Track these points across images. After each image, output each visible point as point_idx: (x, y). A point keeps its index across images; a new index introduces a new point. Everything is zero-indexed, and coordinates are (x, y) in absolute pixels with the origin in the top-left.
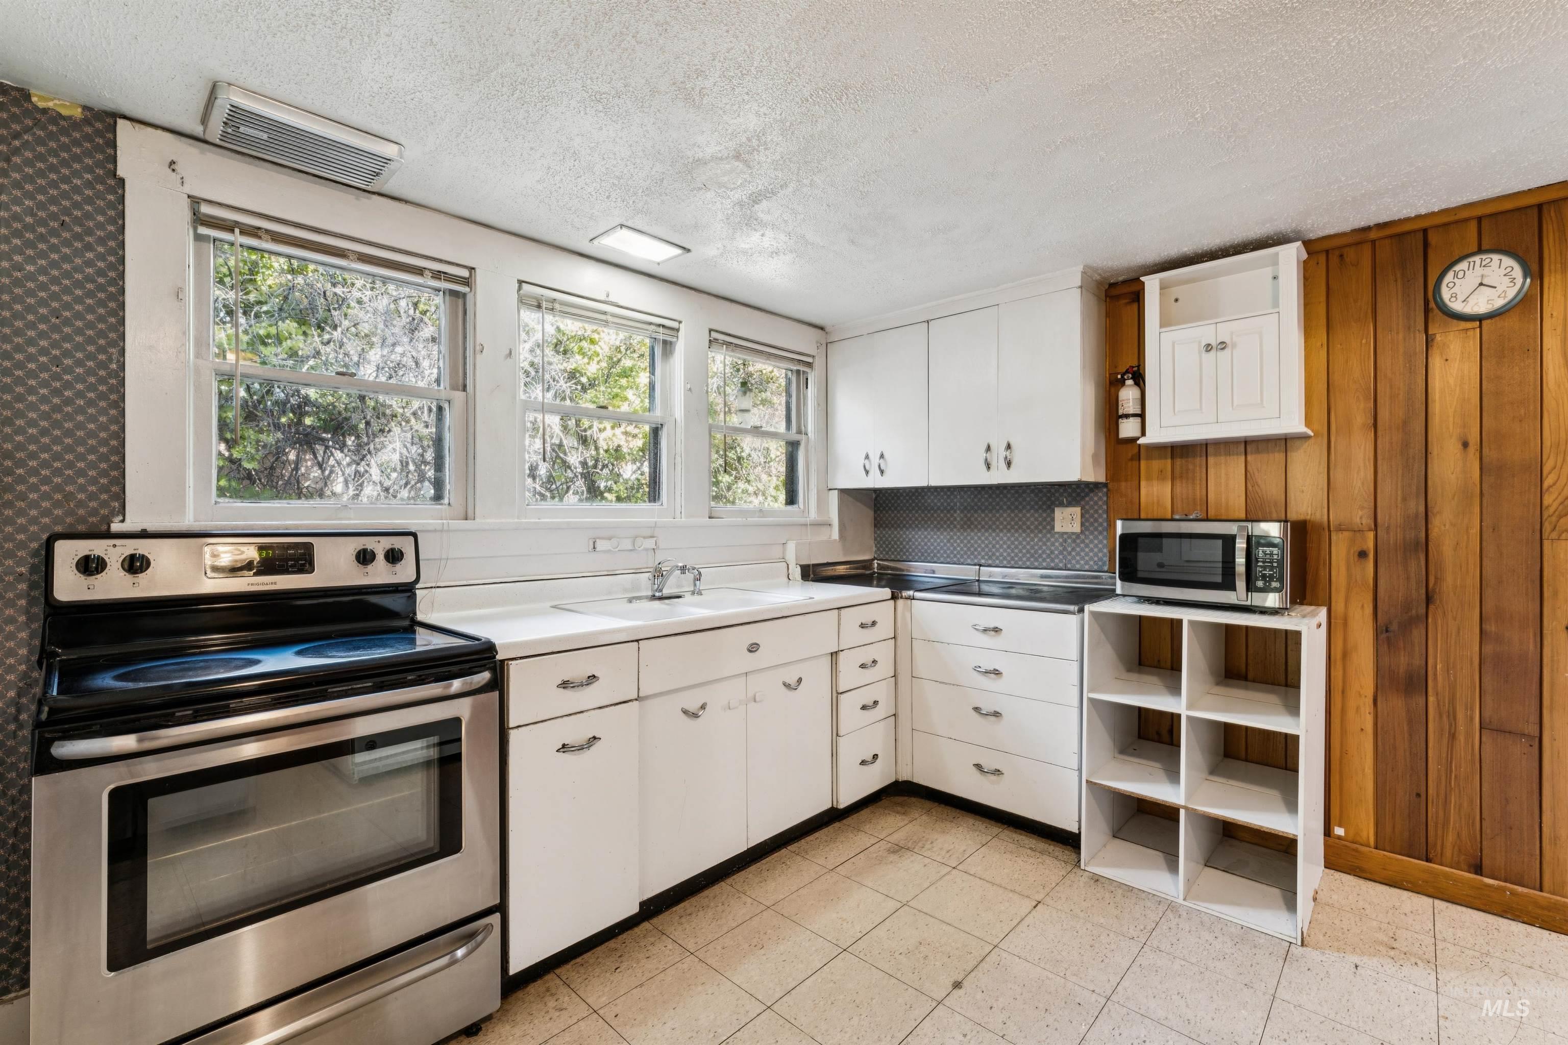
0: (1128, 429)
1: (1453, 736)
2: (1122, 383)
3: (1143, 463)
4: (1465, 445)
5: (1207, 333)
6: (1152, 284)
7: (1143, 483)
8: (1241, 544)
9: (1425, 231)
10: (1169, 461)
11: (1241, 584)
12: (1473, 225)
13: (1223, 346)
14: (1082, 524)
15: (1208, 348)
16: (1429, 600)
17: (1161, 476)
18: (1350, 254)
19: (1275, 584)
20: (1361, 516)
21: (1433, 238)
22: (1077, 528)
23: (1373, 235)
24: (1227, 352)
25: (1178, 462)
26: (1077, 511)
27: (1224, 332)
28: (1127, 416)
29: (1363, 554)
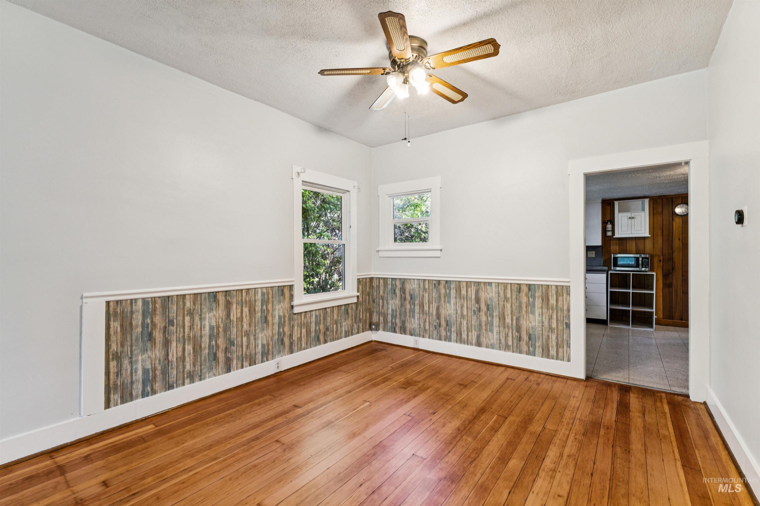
0: (609, 234)
1: (677, 295)
2: (607, 223)
3: (611, 241)
4: (679, 239)
5: (629, 215)
6: (616, 203)
7: (611, 246)
8: (640, 259)
9: (672, 198)
10: (618, 241)
11: (640, 267)
12: (681, 198)
13: (633, 218)
14: (595, 255)
15: (630, 218)
16: (673, 269)
17: (616, 244)
18: (658, 200)
19: (647, 266)
20: (659, 253)
21: (674, 200)
22: (594, 256)
23: (662, 197)
24: (634, 219)
25: (620, 242)
26: (594, 252)
27: (633, 215)
28: (609, 231)
29: (660, 261)
